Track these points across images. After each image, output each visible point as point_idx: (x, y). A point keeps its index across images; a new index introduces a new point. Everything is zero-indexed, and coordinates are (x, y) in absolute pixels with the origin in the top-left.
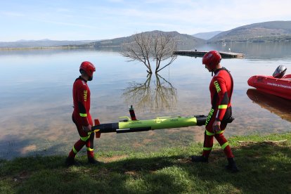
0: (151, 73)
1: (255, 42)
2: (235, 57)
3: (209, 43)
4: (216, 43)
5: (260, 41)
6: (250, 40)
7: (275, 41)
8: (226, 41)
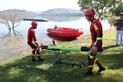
0: (10, 29)
1: (56, 15)
2: (47, 21)
3: (39, 15)
4: (42, 15)
5: (57, 15)
6: (54, 14)
7: (62, 15)
8: (46, 15)
